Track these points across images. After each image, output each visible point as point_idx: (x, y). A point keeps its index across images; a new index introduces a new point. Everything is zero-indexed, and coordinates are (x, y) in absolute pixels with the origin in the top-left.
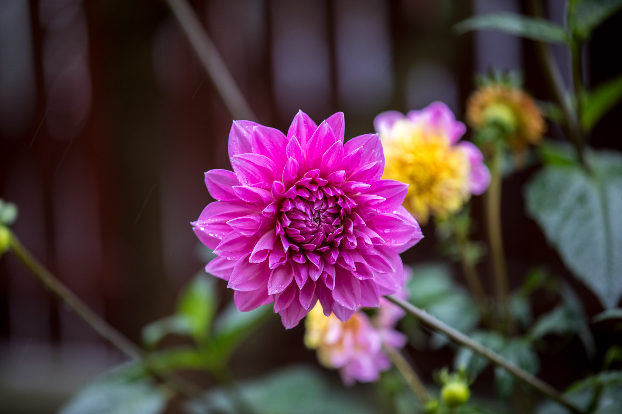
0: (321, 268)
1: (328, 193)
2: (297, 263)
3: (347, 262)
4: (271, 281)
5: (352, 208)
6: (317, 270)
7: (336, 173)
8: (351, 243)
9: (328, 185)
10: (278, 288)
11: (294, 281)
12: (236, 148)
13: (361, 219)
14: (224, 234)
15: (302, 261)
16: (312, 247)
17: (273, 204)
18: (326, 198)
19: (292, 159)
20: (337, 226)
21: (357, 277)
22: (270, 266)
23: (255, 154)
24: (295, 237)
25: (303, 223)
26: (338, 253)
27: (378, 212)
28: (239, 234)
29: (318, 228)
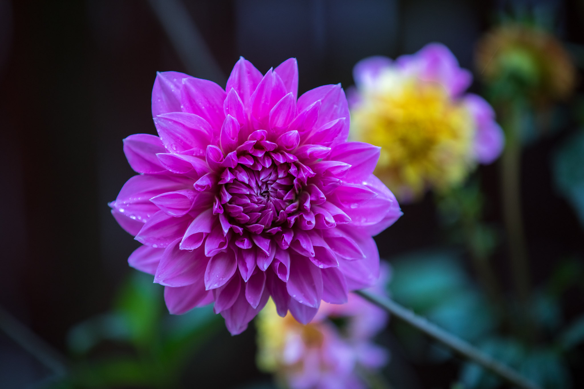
0: (271, 254)
1: (277, 160)
2: (241, 249)
3: (304, 245)
4: (209, 273)
5: (308, 177)
6: (265, 256)
7: (286, 134)
8: (307, 221)
9: (277, 151)
10: (219, 282)
11: (238, 271)
12: (161, 107)
13: (320, 191)
14: (149, 216)
15: (246, 246)
16: (259, 229)
17: (209, 175)
18: (275, 167)
19: (231, 118)
20: (291, 202)
21: (317, 265)
22: (206, 253)
23: (185, 113)
24: (237, 217)
25: (247, 198)
26: (293, 235)
27: (341, 181)
28: (167, 214)
29: (266, 204)
